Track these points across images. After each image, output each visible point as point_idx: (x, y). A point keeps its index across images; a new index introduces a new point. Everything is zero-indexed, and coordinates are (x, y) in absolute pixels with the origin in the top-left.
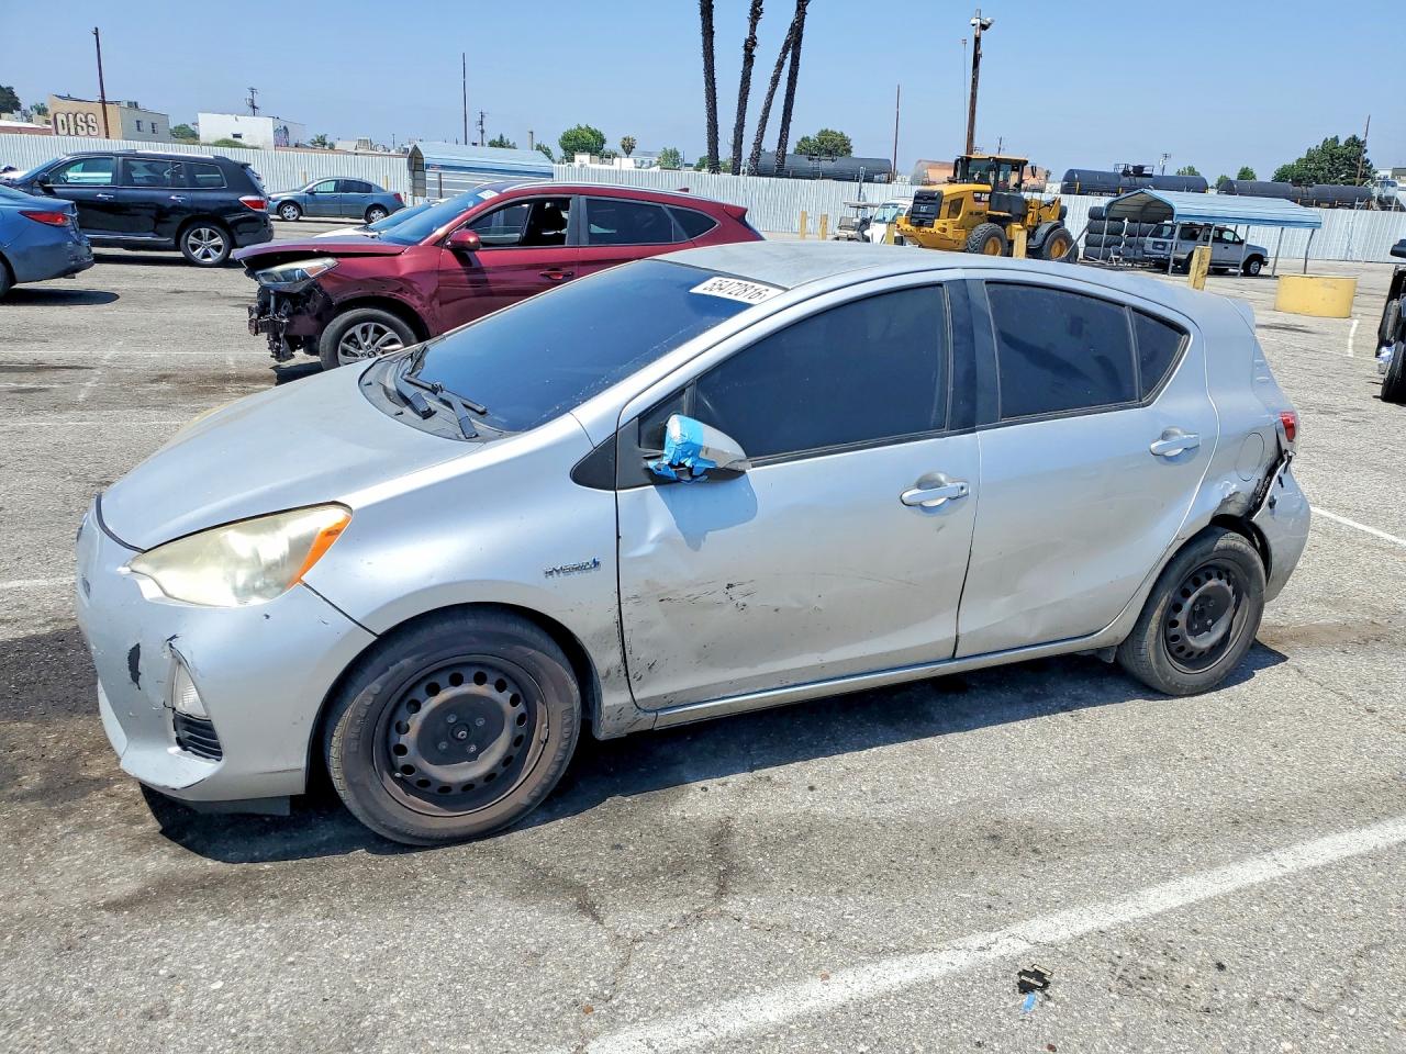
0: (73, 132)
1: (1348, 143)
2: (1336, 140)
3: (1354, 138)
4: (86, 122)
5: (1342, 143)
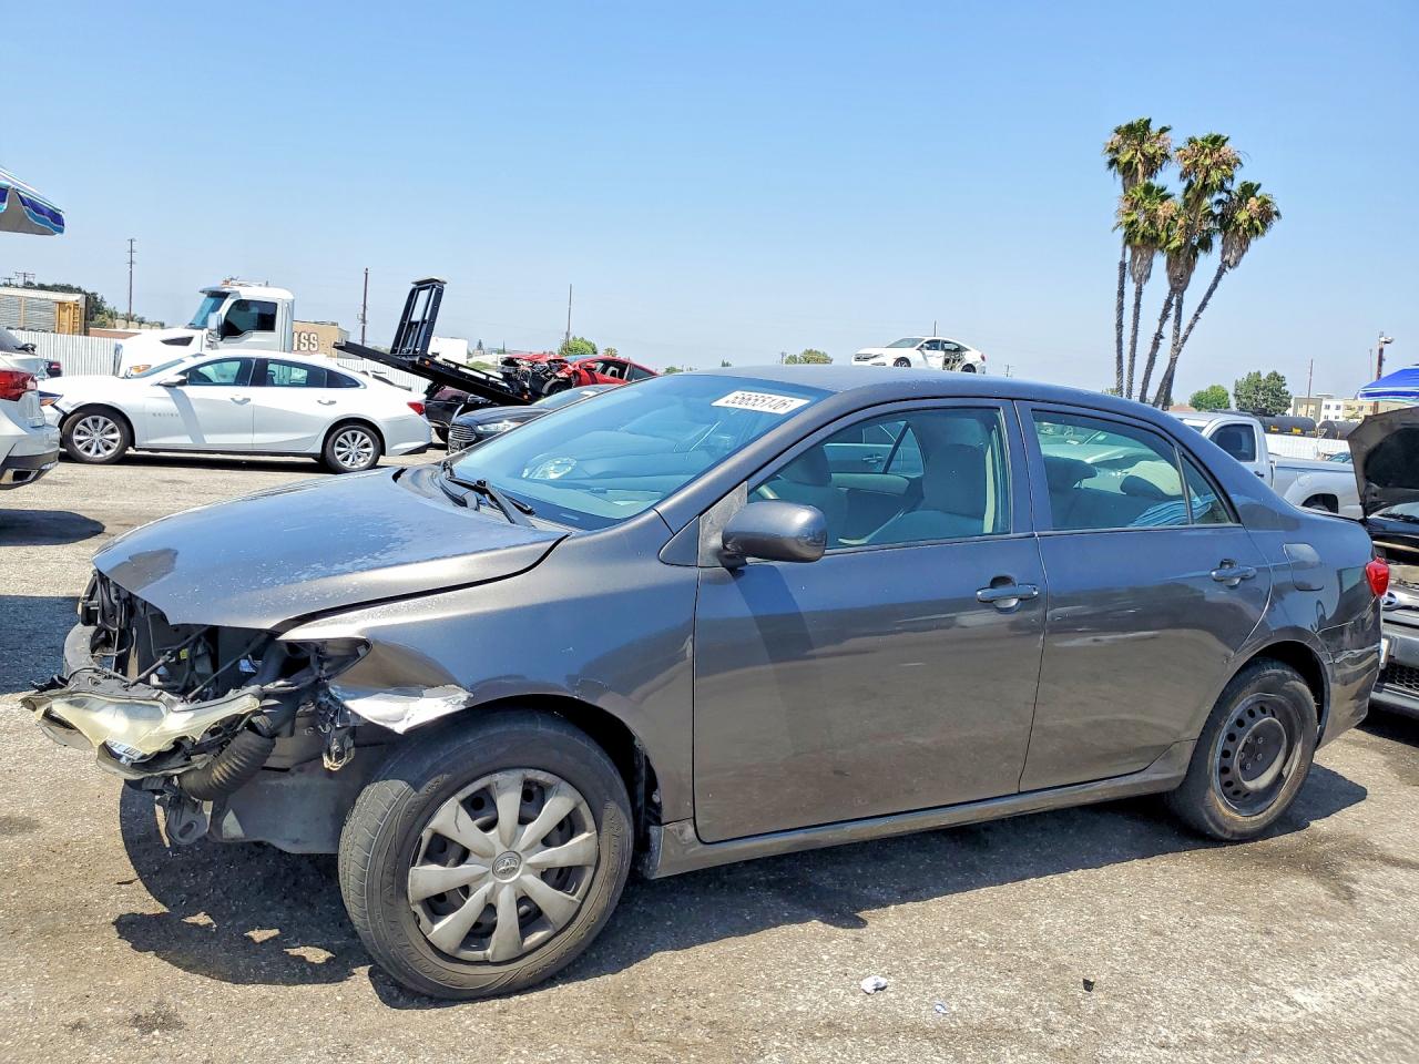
0: (295, 348)
1: (1269, 378)
2: (1259, 374)
3: (1275, 374)
4: (310, 343)
5: (1264, 377)
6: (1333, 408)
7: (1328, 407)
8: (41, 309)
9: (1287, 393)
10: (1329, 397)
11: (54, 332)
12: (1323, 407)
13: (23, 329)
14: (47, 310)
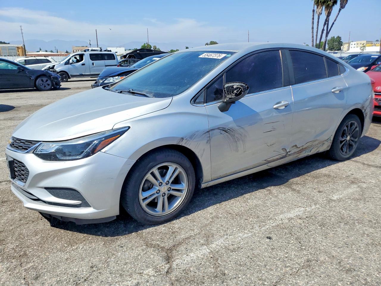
1: (337, 38)
5: (335, 38)
6: (353, 44)
7: (352, 44)
8: (12, 50)
9: (342, 42)
10: (352, 42)
11: (17, 56)
12: (351, 45)
13: (9, 56)
14: (14, 49)
